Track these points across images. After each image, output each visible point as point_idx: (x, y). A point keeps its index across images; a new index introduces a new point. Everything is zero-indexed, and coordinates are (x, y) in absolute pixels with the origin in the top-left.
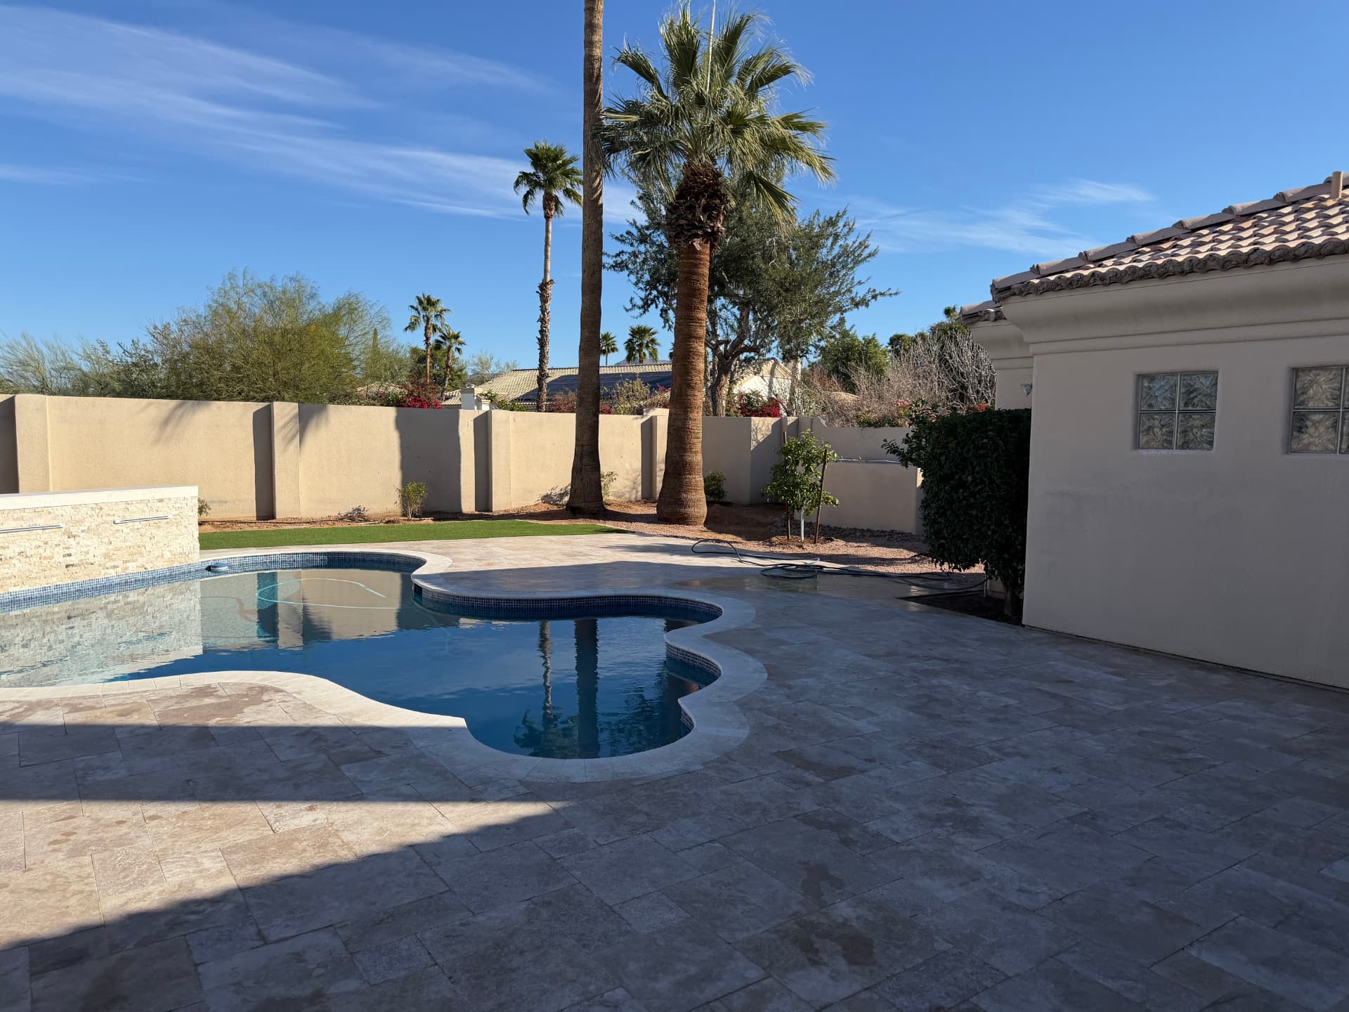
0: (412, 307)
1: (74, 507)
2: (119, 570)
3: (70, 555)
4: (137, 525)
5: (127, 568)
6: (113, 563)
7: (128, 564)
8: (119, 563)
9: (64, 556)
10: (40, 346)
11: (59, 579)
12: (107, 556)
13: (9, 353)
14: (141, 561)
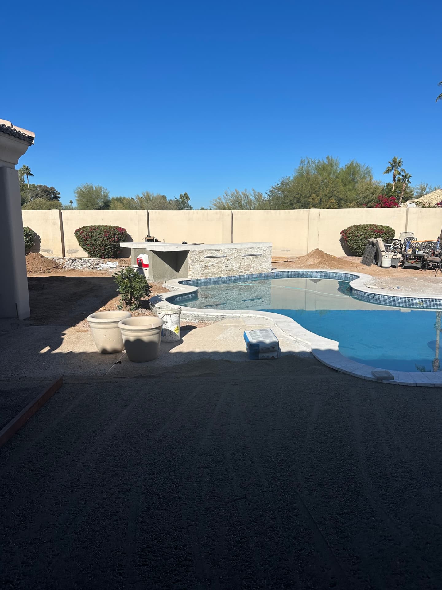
0: (389, 162)
1: (230, 249)
2: (243, 273)
3: (227, 267)
4: (250, 257)
5: (246, 273)
6: (241, 271)
7: (246, 271)
8: (243, 271)
9: (225, 267)
10: (241, 194)
11: (224, 275)
12: (239, 268)
13: (231, 197)
14: (251, 270)
